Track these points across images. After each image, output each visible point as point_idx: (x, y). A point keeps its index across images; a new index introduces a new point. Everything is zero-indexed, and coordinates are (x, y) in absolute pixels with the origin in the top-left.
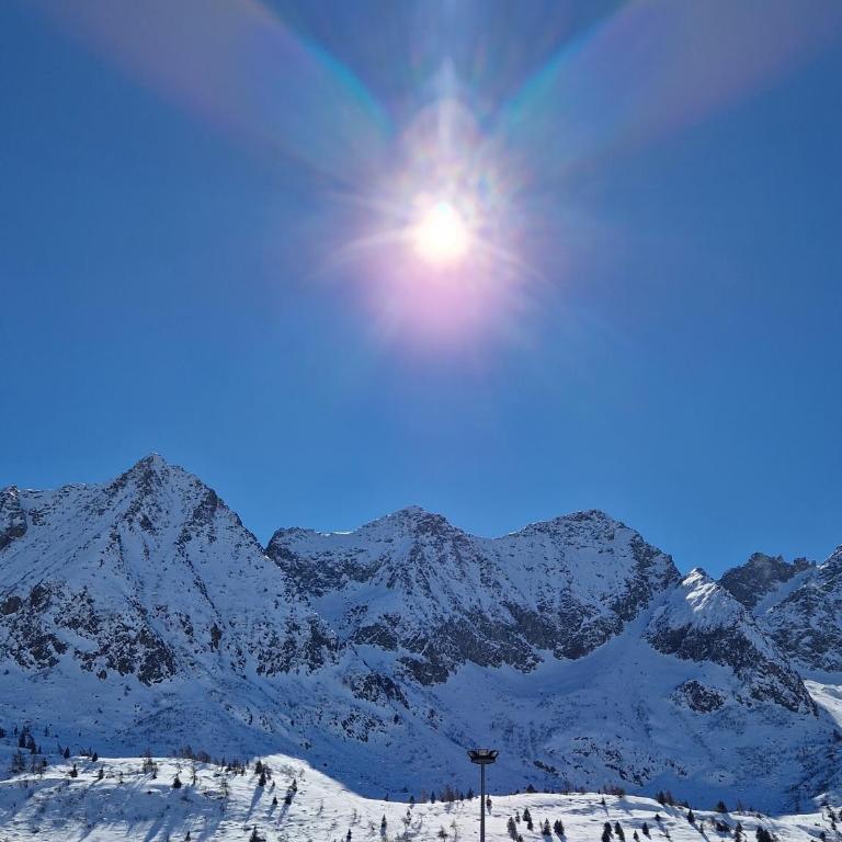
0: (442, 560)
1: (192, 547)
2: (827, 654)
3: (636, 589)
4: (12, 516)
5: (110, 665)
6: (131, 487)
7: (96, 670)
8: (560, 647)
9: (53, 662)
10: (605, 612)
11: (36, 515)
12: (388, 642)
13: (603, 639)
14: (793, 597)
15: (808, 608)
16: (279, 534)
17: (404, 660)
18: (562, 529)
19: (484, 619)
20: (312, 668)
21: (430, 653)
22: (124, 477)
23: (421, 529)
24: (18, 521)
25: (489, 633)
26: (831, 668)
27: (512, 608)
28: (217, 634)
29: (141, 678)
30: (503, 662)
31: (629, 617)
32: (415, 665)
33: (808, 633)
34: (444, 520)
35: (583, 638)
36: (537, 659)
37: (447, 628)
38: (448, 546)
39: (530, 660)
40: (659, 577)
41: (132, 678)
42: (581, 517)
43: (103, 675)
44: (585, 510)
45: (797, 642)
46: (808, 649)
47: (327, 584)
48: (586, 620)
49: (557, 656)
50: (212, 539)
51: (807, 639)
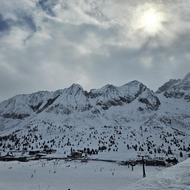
0: (111, 91)
1: (76, 96)
2: (178, 96)
3: (139, 92)
4: (58, 94)
5: (64, 113)
6: (71, 89)
7: (62, 114)
8: (127, 102)
9: (58, 113)
10: (134, 96)
11: (61, 93)
12: (101, 105)
13: (133, 100)
14: (173, 87)
15: (175, 89)
16: (91, 90)
17: (102, 107)
18: (130, 84)
19: (116, 99)
20: (88, 110)
21: (106, 106)
22: (70, 87)
23: (109, 87)
24: (59, 94)
25: (116, 101)
26: (178, 98)
27: (120, 97)
28: (76, 108)
29: (67, 114)
30: (118, 105)
31: (137, 96)
32: (103, 108)
33: (175, 93)
34: (112, 85)
35: (130, 100)
36: (123, 104)
37: (109, 101)
38: (112, 89)
39: (122, 104)
40: (143, 89)
41: (66, 114)
42: (133, 82)
43: (63, 114)
44: (134, 80)
45: (173, 94)
46: (175, 95)
47: (96, 96)
48: (131, 98)
49: (126, 103)
50: (79, 94)
51: (175, 94)
